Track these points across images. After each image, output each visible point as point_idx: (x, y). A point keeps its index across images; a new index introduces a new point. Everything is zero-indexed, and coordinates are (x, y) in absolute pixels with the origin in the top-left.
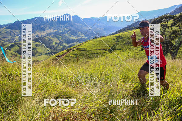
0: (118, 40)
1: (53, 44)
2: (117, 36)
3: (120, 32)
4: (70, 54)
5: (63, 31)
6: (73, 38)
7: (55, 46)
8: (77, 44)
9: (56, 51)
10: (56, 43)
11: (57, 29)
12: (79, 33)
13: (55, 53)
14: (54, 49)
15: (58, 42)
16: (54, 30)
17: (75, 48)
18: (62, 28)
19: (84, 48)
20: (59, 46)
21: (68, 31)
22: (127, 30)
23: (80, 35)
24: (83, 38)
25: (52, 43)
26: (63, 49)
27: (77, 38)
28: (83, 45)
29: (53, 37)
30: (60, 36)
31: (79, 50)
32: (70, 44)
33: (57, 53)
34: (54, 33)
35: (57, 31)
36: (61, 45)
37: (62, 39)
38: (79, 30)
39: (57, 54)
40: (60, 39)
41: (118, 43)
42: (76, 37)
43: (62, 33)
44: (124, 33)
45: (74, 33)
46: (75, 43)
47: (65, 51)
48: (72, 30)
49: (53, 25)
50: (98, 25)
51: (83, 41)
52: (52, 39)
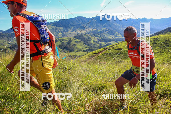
0: (155, 42)
1: (91, 42)
2: (154, 39)
3: (158, 34)
4: (106, 53)
5: (102, 30)
6: (110, 37)
7: (93, 44)
8: (113, 43)
9: (93, 49)
10: (94, 41)
11: (96, 28)
12: (116, 33)
13: (92, 50)
14: (92, 47)
15: (96, 40)
16: (94, 29)
17: (111, 47)
18: (100, 27)
19: (120, 48)
20: (97, 44)
21: (106, 31)
22: (166, 32)
23: (118, 35)
24: (120, 38)
25: (90, 40)
26: (100, 47)
27: (113, 38)
28: (119, 45)
29: (92, 35)
30: (99, 35)
31: (115, 49)
32: (107, 43)
33: (95, 50)
34: (93, 32)
35: (96, 30)
36: (98, 43)
37: (99, 38)
38: (116, 30)
39: (94, 52)
40: (98, 37)
41: (155, 45)
42: (113, 36)
43: (100, 32)
44: (163, 36)
45: (111, 33)
46: (112, 43)
47: (102, 49)
48: (110, 30)
49: (92, 24)
50: (136, 26)
51: (120, 41)
52: (91, 37)
